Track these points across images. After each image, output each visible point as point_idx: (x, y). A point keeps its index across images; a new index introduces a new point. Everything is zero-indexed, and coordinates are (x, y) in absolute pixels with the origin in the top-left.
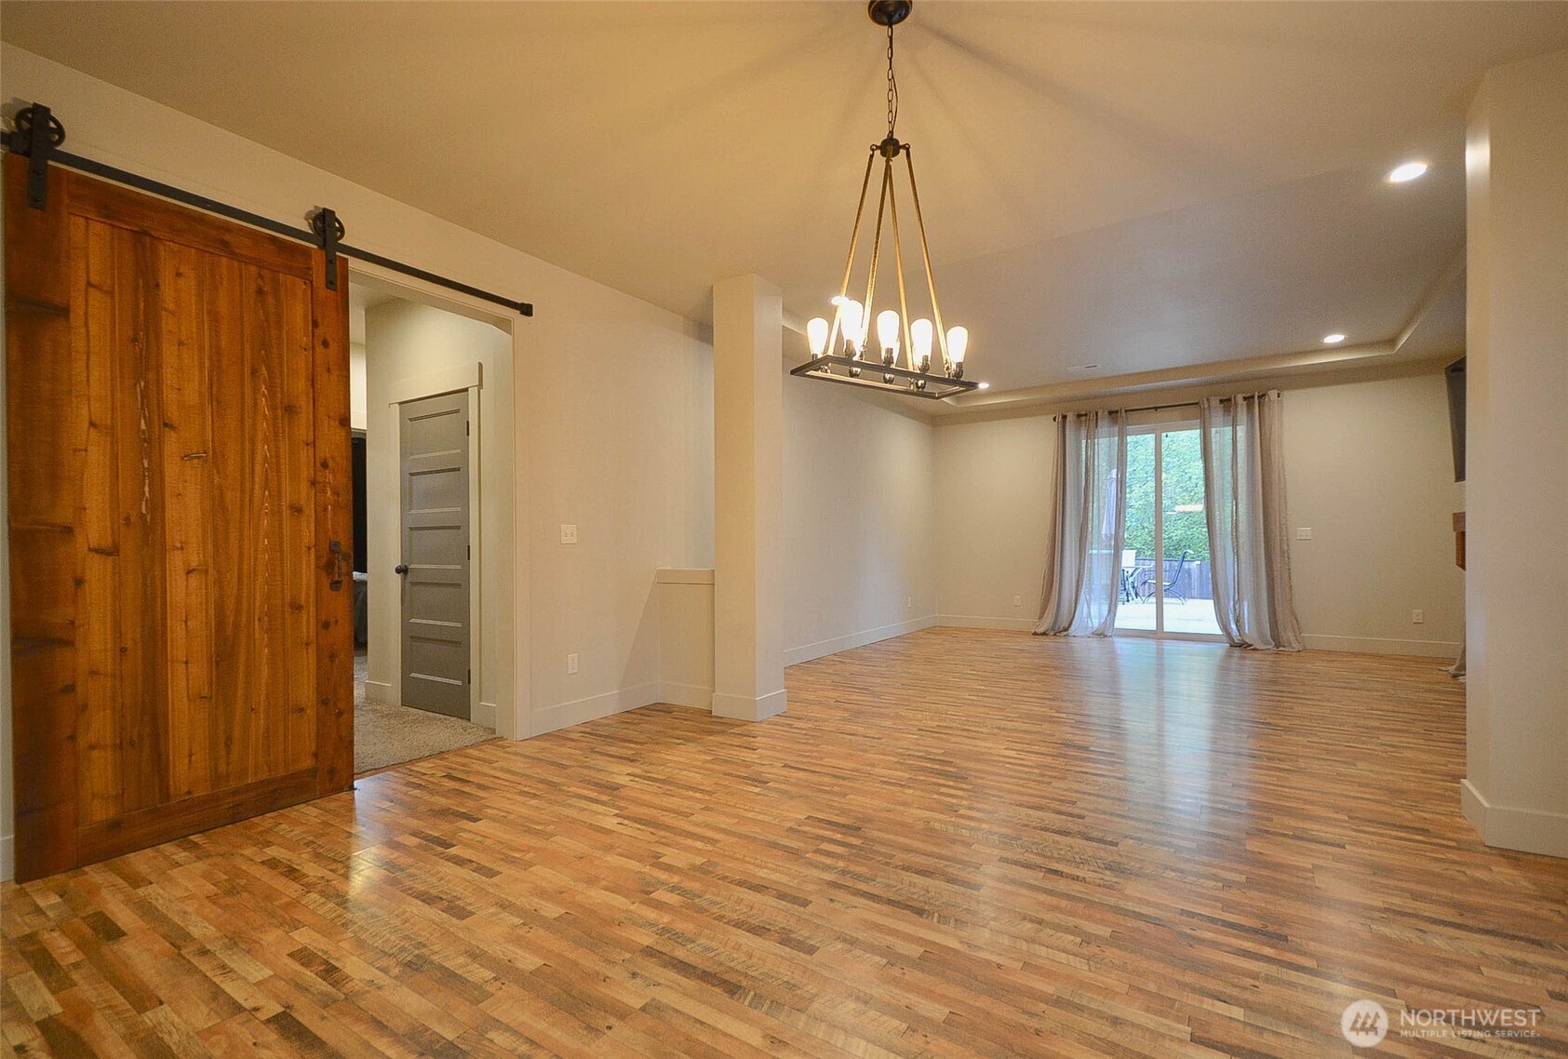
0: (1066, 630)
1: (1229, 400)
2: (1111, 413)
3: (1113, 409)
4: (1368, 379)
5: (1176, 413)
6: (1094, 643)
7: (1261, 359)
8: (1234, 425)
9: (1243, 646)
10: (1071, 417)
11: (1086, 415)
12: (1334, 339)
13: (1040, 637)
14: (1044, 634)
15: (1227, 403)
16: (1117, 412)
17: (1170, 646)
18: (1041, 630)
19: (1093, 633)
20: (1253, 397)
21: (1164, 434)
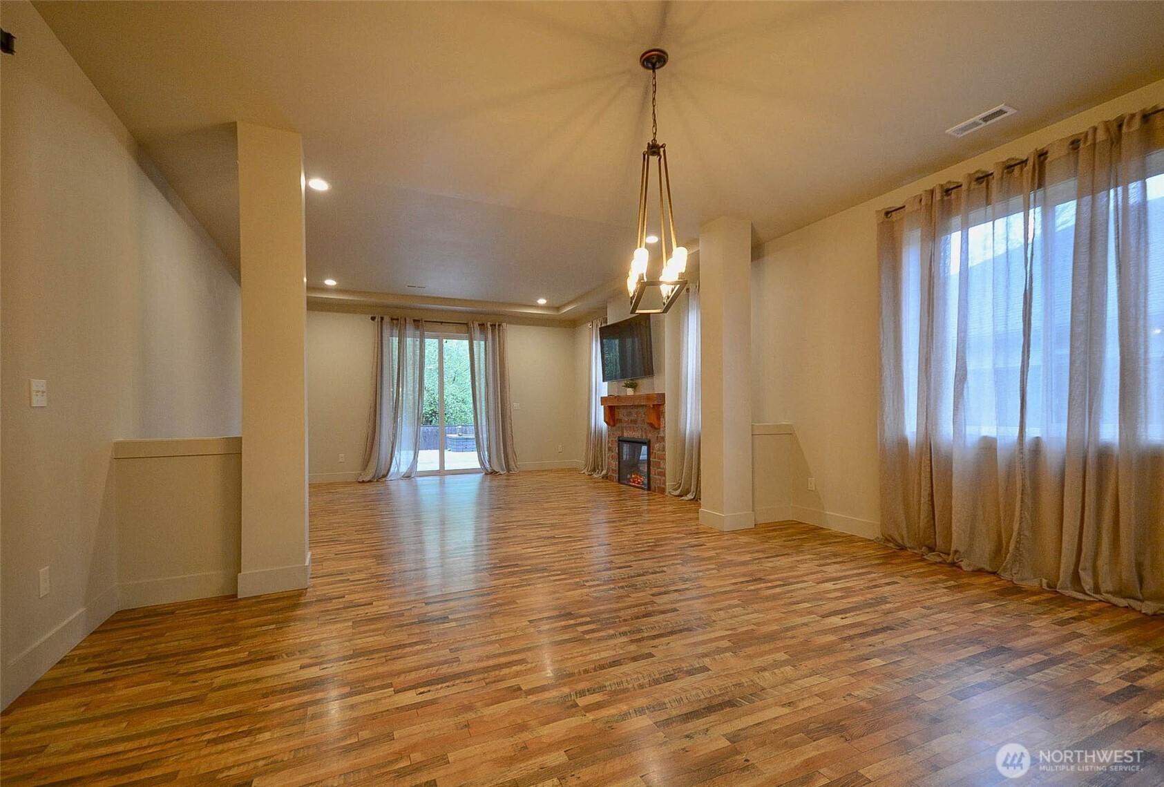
0: (385, 476)
1: (483, 325)
2: (414, 321)
3: (416, 318)
4: (544, 325)
5: (453, 328)
6: (403, 483)
7: (503, 304)
8: (486, 341)
9: (493, 473)
10: (387, 319)
11: (398, 319)
12: (542, 301)
13: (368, 484)
14: (370, 481)
15: (482, 326)
16: (419, 321)
17: (449, 479)
18: (368, 478)
19: (403, 477)
20: (495, 325)
21: (445, 340)
